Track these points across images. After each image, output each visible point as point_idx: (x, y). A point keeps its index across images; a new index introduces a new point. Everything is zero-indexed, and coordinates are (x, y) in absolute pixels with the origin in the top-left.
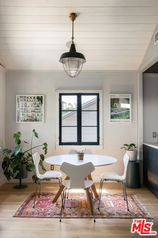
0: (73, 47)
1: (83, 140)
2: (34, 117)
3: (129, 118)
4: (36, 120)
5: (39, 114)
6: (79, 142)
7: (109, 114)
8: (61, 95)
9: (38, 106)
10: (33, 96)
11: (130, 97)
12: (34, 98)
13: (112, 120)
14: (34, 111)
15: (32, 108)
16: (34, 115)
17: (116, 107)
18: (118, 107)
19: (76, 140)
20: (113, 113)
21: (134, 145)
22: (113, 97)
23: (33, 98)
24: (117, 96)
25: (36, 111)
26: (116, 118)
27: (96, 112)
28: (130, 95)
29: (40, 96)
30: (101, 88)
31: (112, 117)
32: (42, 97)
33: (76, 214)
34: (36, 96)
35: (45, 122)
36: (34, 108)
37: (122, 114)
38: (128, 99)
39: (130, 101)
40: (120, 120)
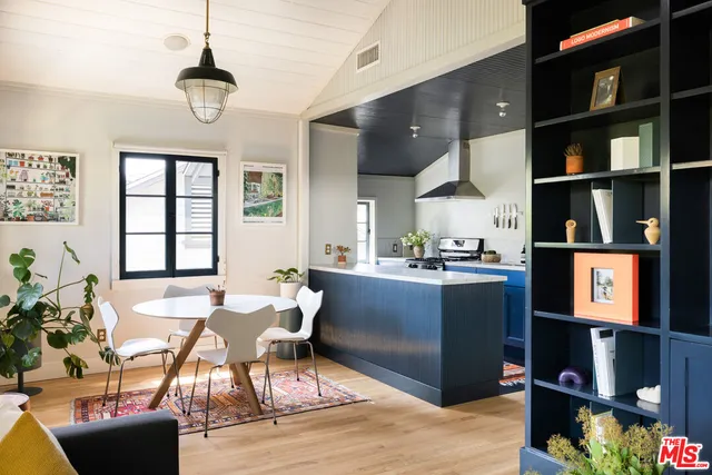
0: (207, 53)
1: (179, 266)
2: (51, 209)
3: (280, 215)
4: (54, 218)
5: (66, 202)
6: (171, 270)
7: (240, 206)
8: (123, 155)
9: (64, 182)
10: (48, 154)
11: (283, 171)
12: (51, 159)
13: (247, 218)
14: (51, 195)
15: (44, 186)
16: (49, 204)
17: (255, 191)
18: (259, 190)
19: (162, 266)
20: (249, 205)
21: (296, 271)
22: (249, 169)
23: (46, 160)
24: (257, 167)
25: (58, 194)
26: (255, 214)
27: (210, 201)
28: (284, 166)
29: (68, 155)
30: (223, 147)
31: (246, 213)
32: (73, 159)
33: (226, 420)
34: (56, 155)
35: (82, 223)
36: (50, 187)
37: (266, 205)
38: (280, 175)
39: (284, 178)
40: (262, 218)
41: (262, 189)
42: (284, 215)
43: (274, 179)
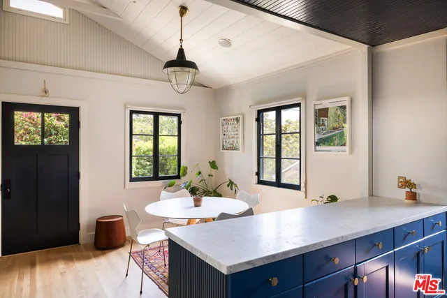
2: (234, 144)
3: (344, 145)
5: (238, 140)
6: (278, 183)
9: (237, 130)
10: (233, 117)
11: (347, 104)
12: (234, 120)
13: (318, 148)
15: (232, 133)
16: (234, 141)
17: (324, 125)
18: (326, 124)
20: (319, 137)
22: (318, 107)
24: (324, 104)
25: (236, 136)
26: (324, 144)
28: (348, 99)
29: (238, 116)
31: (317, 144)
35: (244, 151)
37: (333, 136)
38: (344, 108)
39: (347, 109)
40: (329, 148)
41: (329, 122)
42: (348, 144)
43: (339, 112)
